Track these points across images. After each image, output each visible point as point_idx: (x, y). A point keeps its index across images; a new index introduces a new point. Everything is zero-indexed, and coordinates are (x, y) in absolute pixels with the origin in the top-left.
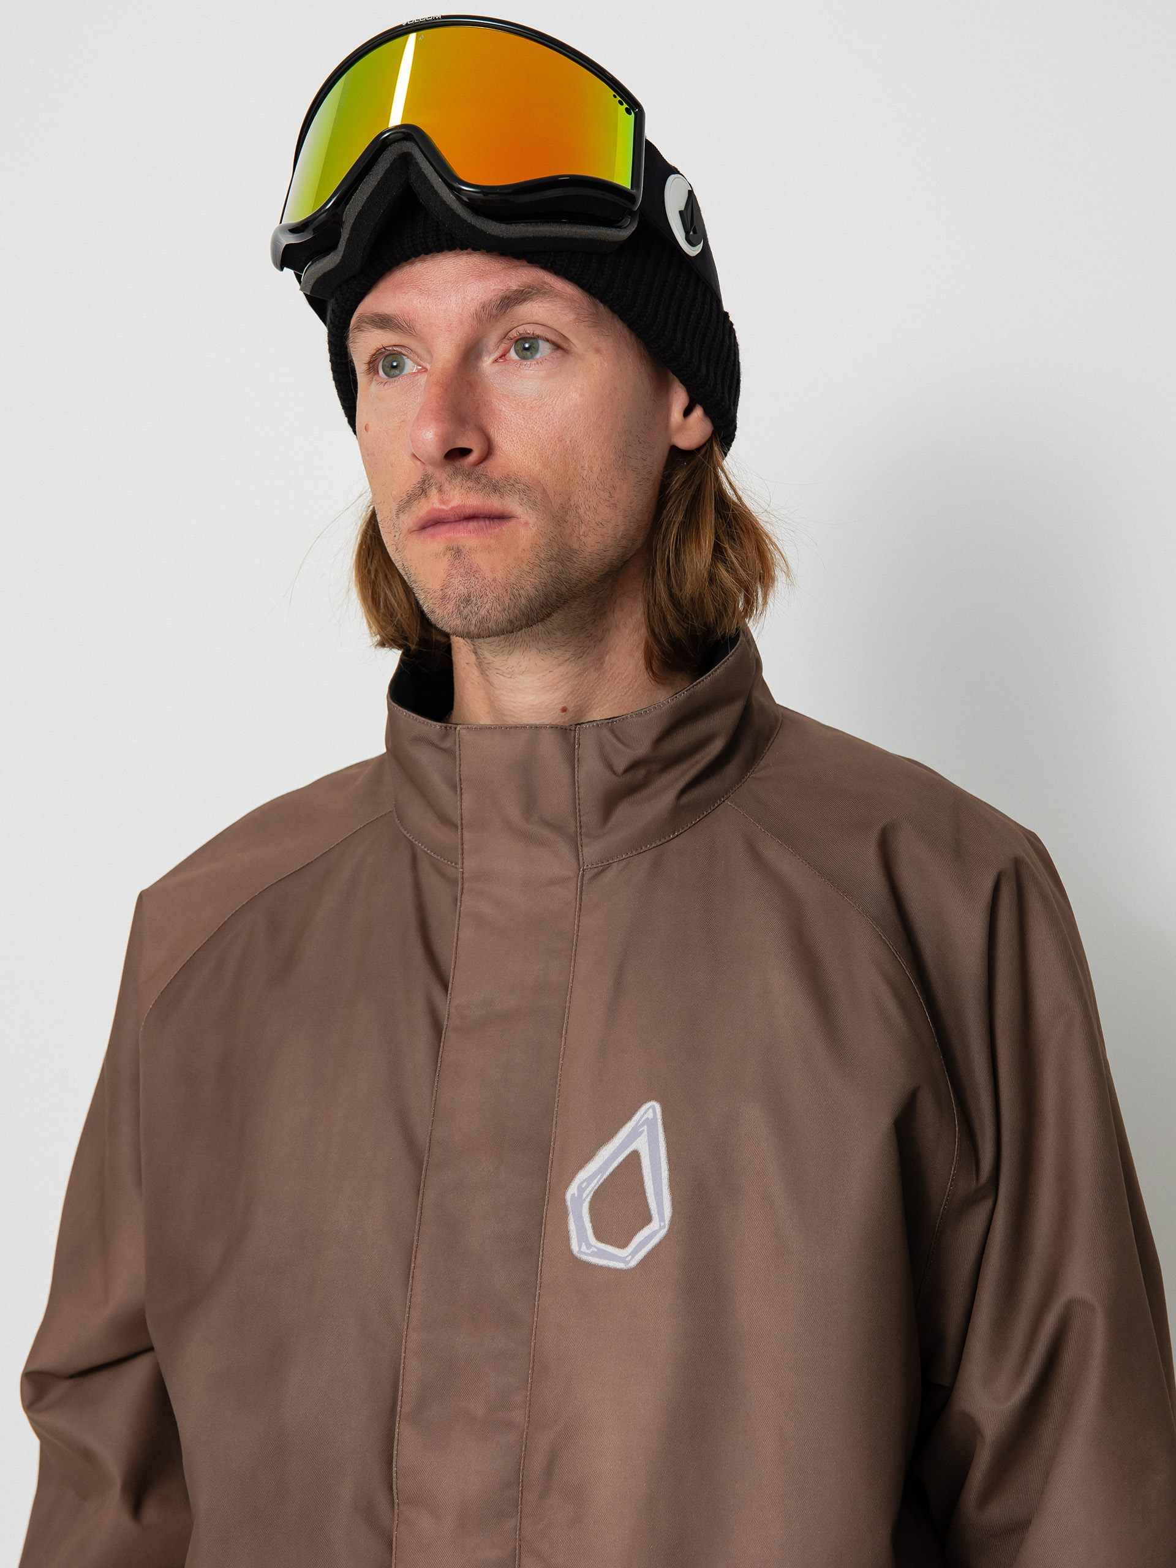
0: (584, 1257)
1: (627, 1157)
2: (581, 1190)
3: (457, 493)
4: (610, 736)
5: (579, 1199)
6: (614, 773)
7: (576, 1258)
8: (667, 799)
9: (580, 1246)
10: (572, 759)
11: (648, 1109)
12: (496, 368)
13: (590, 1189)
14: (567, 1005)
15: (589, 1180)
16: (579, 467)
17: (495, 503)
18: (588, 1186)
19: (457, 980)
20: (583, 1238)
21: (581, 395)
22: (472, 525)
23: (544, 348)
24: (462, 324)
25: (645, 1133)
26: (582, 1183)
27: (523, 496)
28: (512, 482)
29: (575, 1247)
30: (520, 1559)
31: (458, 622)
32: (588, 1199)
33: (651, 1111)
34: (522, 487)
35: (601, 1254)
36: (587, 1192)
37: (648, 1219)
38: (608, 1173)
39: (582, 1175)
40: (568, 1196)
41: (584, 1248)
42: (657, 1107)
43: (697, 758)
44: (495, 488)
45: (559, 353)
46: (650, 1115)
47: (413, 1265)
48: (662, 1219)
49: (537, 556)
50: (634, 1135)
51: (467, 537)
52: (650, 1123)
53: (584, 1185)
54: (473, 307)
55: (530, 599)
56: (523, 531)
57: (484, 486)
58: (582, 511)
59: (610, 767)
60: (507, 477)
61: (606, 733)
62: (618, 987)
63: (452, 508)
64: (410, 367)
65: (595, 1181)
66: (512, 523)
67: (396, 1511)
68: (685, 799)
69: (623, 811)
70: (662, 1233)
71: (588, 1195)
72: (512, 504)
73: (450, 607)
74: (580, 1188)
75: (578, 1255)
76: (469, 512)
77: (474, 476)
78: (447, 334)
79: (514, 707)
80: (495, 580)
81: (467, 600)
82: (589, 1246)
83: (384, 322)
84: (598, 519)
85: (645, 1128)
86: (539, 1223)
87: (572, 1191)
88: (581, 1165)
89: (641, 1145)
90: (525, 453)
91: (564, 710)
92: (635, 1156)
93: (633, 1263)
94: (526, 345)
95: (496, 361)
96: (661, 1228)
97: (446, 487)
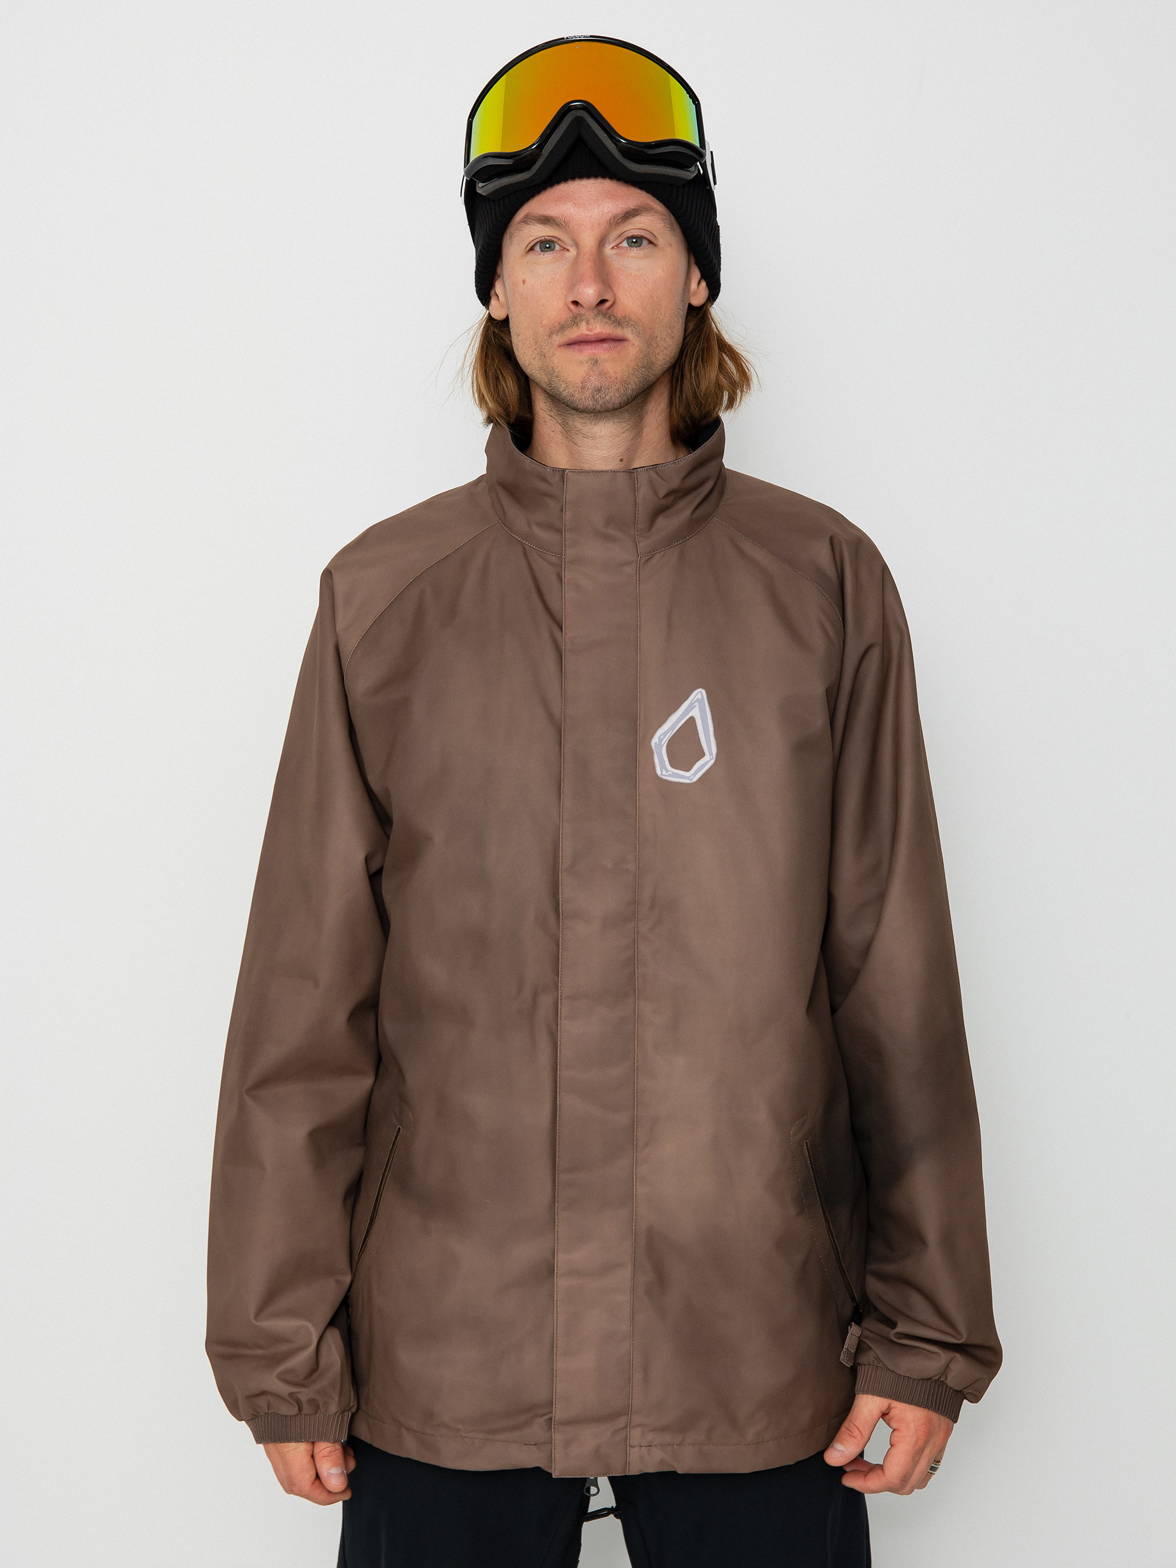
0: (664, 778)
1: (687, 720)
2: (660, 740)
3: (598, 325)
4: (655, 476)
5: (659, 745)
6: (659, 498)
7: (662, 779)
8: (686, 514)
9: (662, 772)
10: (634, 489)
11: (698, 693)
12: (614, 251)
13: (666, 739)
14: (639, 635)
15: (665, 734)
16: (659, 314)
17: (619, 332)
18: (664, 738)
19: (567, 623)
20: (663, 767)
21: (662, 271)
22: (605, 345)
23: (645, 242)
24: (600, 226)
25: (697, 706)
26: (661, 736)
27: (634, 329)
28: (627, 320)
29: (659, 772)
30: (637, 944)
31: (591, 403)
32: (665, 745)
33: (700, 694)
34: (633, 323)
35: (674, 775)
36: (664, 741)
37: (703, 755)
38: (676, 730)
39: (660, 732)
40: (653, 744)
41: (664, 773)
42: (704, 691)
43: (699, 491)
44: (619, 323)
45: (651, 246)
46: (699, 696)
47: (562, 786)
48: (711, 754)
49: (637, 364)
50: (691, 707)
51: (601, 352)
52: (700, 701)
53: (662, 737)
54: (609, 216)
55: (633, 390)
56: (631, 348)
57: (613, 322)
58: (658, 340)
59: (655, 493)
60: (625, 317)
61: (652, 473)
62: (670, 626)
63: (595, 334)
64: (557, 247)
65: (668, 735)
66: (626, 343)
67: (561, 923)
68: (695, 515)
69: (661, 522)
70: (712, 762)
71: (664, 743)
72: (628, 333)
73: (588, 393)
74: (659, 738)
75: (661, 777)
76: (603, 337)
77: (607, 316)
78: (590, 231)
79: (591, 458)
80: (616, 378)
81: (599, 390)
82: (667, 771)
83: (546, 220)
84: (665, 345)
85: (697, 704)
86: (635, 760)
87: (655, 741)
88: (660, 726)
89: (695, 713)
90: (633, 303)
91: (621, 460)
92: (692, 720)
93: (694, 780)
94: (636, 241)
95: (613, 248)
96: (711, 759)
97: (592, 321)
